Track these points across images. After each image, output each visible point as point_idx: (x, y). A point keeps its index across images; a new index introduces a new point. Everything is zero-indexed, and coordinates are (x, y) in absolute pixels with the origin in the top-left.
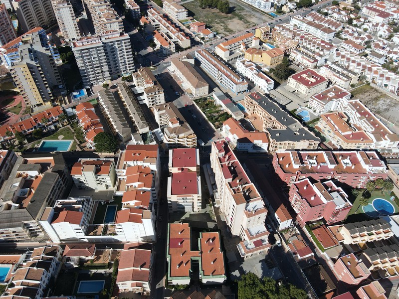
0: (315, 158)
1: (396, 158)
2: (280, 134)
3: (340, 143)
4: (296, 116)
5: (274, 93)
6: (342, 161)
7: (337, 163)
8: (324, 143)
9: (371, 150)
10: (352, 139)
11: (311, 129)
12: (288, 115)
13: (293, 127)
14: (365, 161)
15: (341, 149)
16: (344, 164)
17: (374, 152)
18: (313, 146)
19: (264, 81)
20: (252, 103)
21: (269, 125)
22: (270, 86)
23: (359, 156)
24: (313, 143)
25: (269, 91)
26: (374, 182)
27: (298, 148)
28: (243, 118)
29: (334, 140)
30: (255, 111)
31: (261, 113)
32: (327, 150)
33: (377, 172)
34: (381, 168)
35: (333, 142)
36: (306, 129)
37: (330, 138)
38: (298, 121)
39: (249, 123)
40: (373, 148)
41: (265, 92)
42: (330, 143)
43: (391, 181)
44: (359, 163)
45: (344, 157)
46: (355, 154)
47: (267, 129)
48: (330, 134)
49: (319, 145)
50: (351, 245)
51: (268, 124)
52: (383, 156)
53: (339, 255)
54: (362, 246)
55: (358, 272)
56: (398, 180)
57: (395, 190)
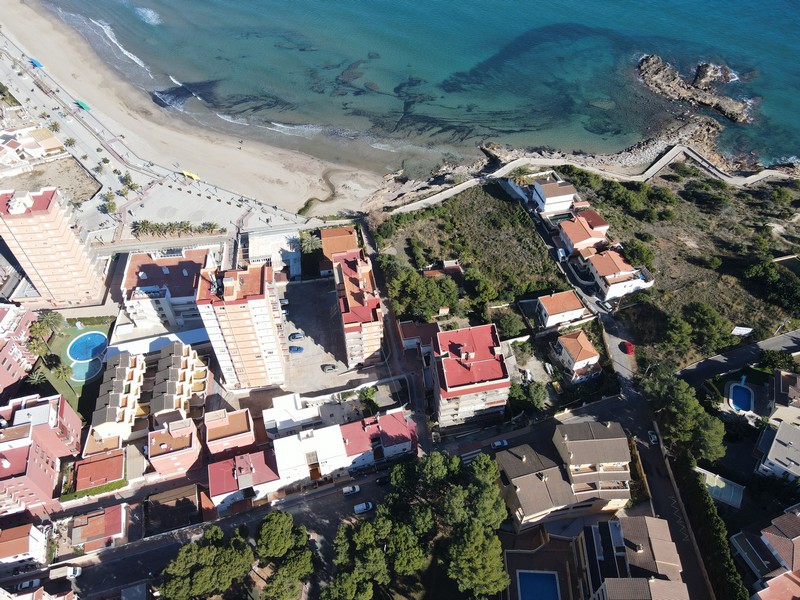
26: (32, 338)
33: (15, 325)
34: (11, 315)
43: (45, 311)
50: (133, 429)
53: (143, 458)
54: (143, 412)
55: (182, 438)
56: (50, 301)
57: (66, 314)
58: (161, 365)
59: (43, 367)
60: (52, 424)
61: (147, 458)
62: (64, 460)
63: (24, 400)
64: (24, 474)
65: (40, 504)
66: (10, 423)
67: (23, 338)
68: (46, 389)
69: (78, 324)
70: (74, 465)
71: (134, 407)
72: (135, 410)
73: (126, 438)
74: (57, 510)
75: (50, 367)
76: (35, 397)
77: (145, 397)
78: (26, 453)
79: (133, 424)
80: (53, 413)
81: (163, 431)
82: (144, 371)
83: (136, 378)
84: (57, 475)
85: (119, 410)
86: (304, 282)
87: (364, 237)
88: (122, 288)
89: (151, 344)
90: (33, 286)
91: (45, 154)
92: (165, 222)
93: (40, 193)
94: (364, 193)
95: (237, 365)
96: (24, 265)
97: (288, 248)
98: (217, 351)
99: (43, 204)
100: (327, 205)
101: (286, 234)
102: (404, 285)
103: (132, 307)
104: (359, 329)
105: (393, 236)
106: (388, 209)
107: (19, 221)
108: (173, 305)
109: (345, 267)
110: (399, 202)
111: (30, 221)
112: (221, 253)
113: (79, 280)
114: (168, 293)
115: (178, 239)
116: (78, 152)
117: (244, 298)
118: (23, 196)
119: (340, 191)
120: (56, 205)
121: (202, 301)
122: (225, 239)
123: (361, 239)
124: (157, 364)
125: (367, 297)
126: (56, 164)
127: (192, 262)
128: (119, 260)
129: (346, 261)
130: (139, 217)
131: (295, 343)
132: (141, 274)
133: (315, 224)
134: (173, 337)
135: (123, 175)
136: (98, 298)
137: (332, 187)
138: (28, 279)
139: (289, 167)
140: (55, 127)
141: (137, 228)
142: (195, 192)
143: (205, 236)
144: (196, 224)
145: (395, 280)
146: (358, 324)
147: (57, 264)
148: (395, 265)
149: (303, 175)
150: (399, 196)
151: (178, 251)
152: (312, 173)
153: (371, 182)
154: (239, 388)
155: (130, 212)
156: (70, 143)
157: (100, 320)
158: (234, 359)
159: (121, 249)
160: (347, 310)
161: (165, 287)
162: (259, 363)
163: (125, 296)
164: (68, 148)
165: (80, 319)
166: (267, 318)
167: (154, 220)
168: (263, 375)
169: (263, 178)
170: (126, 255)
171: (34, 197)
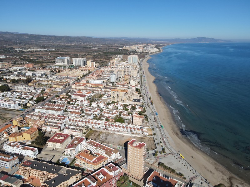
0: (83, 184)
1: (122, 161)
2: (54, 181)
3: (93, 168)
4: (61, 164)
5: (40, 156)
6: (98, 178)
7: (97, 180)
8: (84, 172)
9: (109, 163)
10: (97, 162)
11: (73, 167)
12: (56, 166)
13: (61, 172)
14: (109, 170)
15: (95, 171)
16: (100, 178)
17: (111, 163)
18: (79, 177)
19: (30, 151)
20: (26, 169)
21: (45, 179)
22: (35, 153)
23: (105, 170)
24: (78, 176)
25: (36, 156)
26: (119, 180)
27: (70, 184)
28: (22, 183)
29: (89, 167)
30: (30, 174)
31: (35, 173)
32: (88, 175)
33: (117, 174)
34: (118, 171)
35: (89, 169)
36: (70, 169)
37: (86, 167)
38: (63, 166)
39: (29, 185)
40: (110, 161)
41: (34, 158)
42: (88, 170)
43: (126, 174)
44: (107, 173)
45: (98, 174)
46: (103, 169)
47: (44, 183)
48: (85, 165)
49: (82, 175)
51: (43, 179)
52: (116, 163)
56: (128, 172)
57: (130, 178)
67: (117, 179)
69: (131, 183)
88: (147, 179)
90: (127, 166)
91: (148, 135)
92: (168, 166)
96: (128, 159)
99: (140, 146)
107: (133, 148)
111: (136, 149)
112: (181, 185)
113: (138, 171)
115: (170, 174)
116: (155, 137)
118: (138, 142)
120: (143, 148)
122: (184, 181)
126: (149, 138)
127: (171, 183)
128: (151, 170)
132: (154, 178)
135: (163, 148)
136: (140, 178)
137: (231, 183)
138: (127, 163)
140: (153, 129)
141: (160, 164)
142: (181, 162)
143: (178, 177)
144: (177, 172)
147: (135, 163)
149: (221, 174)
151: (168, 177)
152: (225, 175)
155: (160, 158)
156: (155, 134)
157: (137, 185)
159: (153, 168)
161: (159, 186)
163: (147, 182)
164: (153, 135)
165: (133, 182)
167: (166, 164)
169: (205, 168)
170: (153, 170)
171: (140, 144)
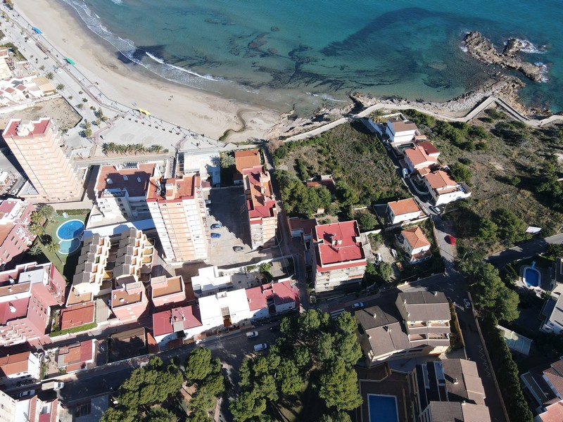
1: (14, 183)
26: (32, 223)
33: (20, 213)
34: (18, 206)
43: (41, 205)
50: (101, 288)
53: (107, 307)
54: (108, 276)
55: (135, 295)
56: (45, 197)
57: (56, 207)
58: (122, 244)
59: (39, 244)
60: (45, 282)
61: (110, 308)
62: (53, 308)
63: (26, 266)
64: (25, 317)
65: (36, 338)
66: (16, 281)
67: (26, 223)
68: (42, 259)
69: (64, 214)
70: (60, 312)
71: (102, 273)
72: (103, 275)
73: (96, 294)
74: (48, 343)
75: (44, 243)
76: (34, 264)
77: (110, 266)
78: (27, 303)
79: (101, 284)
80: (46, 275)
81: (122, 290)
82: (109, 248)
83: (104, 252)
84: (48, 318)
85: (92, 275)
86: (222, 188)
87: (265, 157)
88: (95, 189)
89: (114, 229)
90: (33, 187)
91: (43, 95)
92: (126, 144)
93: (39, 122)
94: (266, 126)
95: (174, 245)
96: (27, 172)
97: (211, 164)
98: (160, 235)
99: (41, 129)
100: (239, 134)
101: (210, 154)
102: (293, 192)
103: (102, 203)
104: (260, 222)
105: (286, 157)
106: (283, 138)
107: (24, 141)
108: (130, 202)
109: (251, 178)
110: (291, 133)
111: (32, 141)
112: (164, 167)
113: (65, 184)
114: (127, 194)
115: (134, 156)
116: (65, 93)
117: (180, 198)
118: (27, 123)
119: (249, 124)
120: (50, 130)
121: (151, 200)
122: (167, 157)
123: (263, 158)
124: (118, 243)
125: (266, 199)
126: (50, 102)
127: (144, 172)
128: (93, 170)
129: (252, 174)
130: (108, 141)
131: (215, 231)
132: (108, 180)
133: (231, 147)
134: (130, 225)
135: (97, 110)
136: (78, 195)
137: (243, 122)
138: (30, 182)
139: (213, 107)
140: (50, 76)
141: (106, 148)
142: (147, 123)
143: (154, 154)
144: (147, 146)
145: (286, 189)
146: (259, 219)
147: (50, 172)
148: (287, 177)
149: (223, 113)
150: (291, 129)
151: (135, 165)
152: (229, 112)
153: (271, 119)
154: (175, 261)
155: (101, 136)
156: (61, 87)
157: (80, 212)
158: (172, 241)
159: (95, 163)
160: (252, 208)
161: (125, 190)
162: (190, 244)
163: (97, 195)
164: (59, 91)
165: (66, 211)
166: (196, 212)
167: (118, 142)
168: (192, 252)
169: (194, 114)
170: (98, 167)
171: (35, 125)
